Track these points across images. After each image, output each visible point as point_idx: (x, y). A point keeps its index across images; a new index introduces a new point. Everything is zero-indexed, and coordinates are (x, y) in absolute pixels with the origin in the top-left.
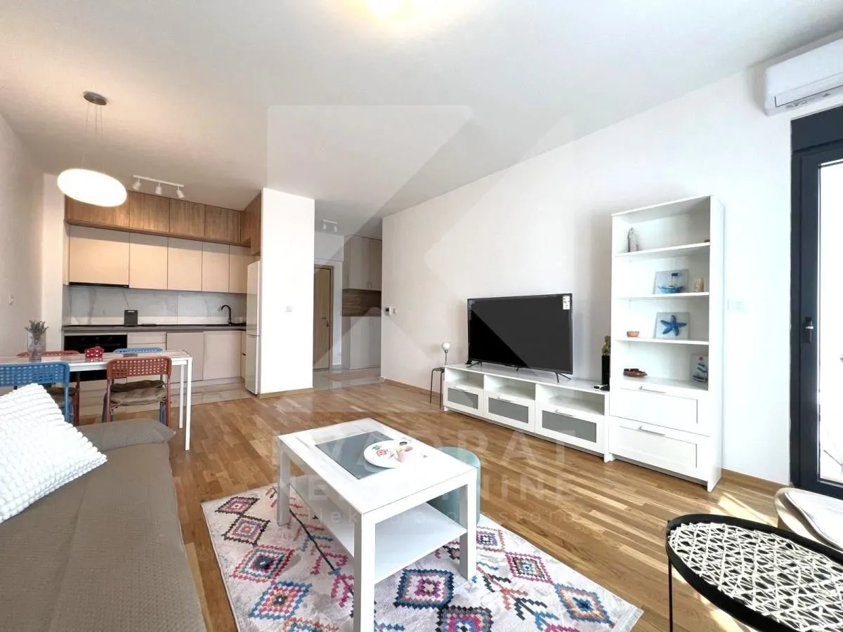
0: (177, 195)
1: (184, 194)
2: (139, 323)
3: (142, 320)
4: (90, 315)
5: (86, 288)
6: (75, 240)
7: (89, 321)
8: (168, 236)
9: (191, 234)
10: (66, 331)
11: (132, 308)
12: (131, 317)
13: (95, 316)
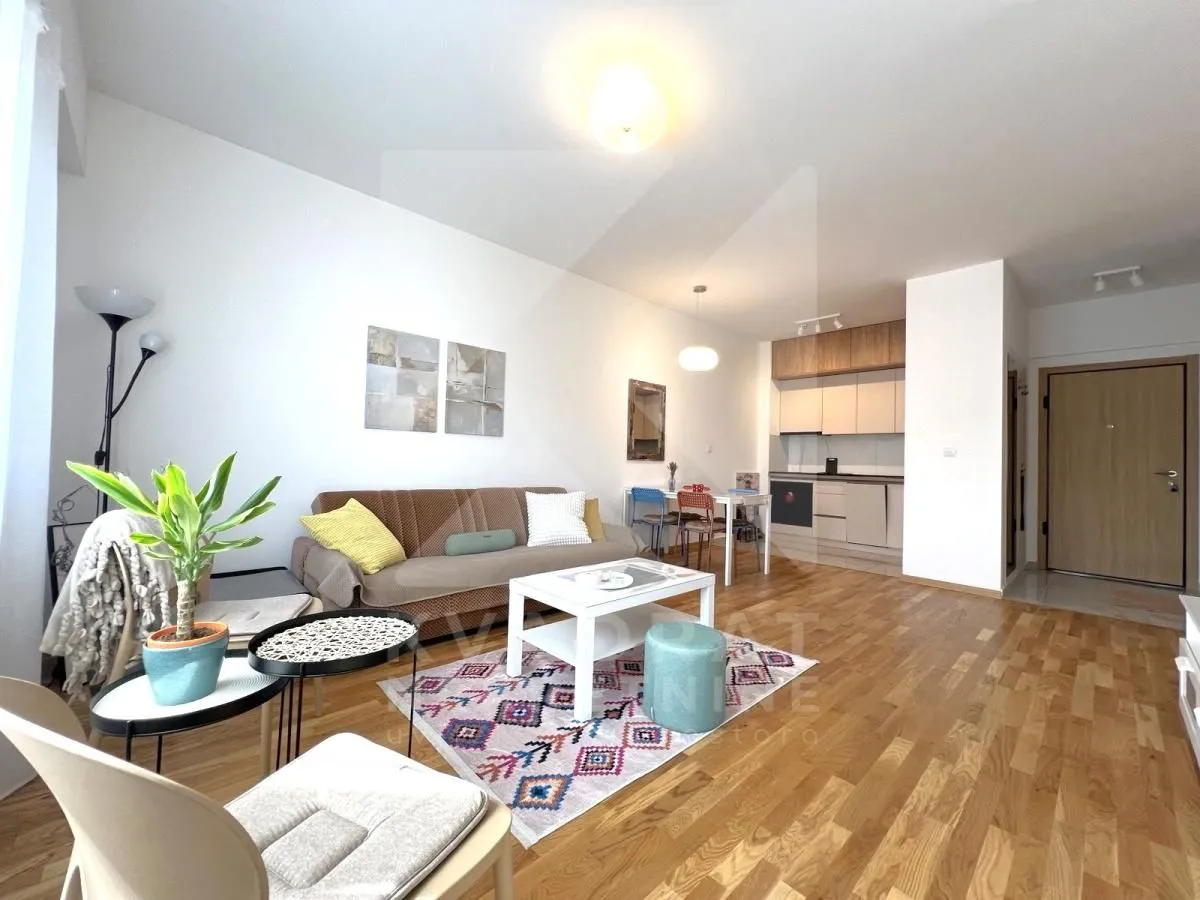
0: (834, 326)
1: (841, 323)
2: (839, 472)
3: (842, 469)
4: (801, 463)
5: (797, 438)
6: (786, 394)
7: (800, 469)
8: (857, 371)
9: (874, 363)
10: (772, 477)
11: (833, 456)
12: (832, 465)
13: (804, 464)
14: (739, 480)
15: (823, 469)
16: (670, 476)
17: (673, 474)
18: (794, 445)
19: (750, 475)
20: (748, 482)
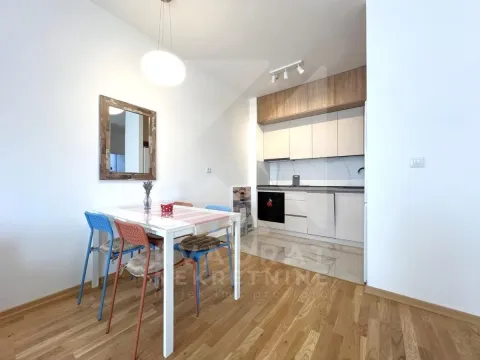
2: (301, 185)
4: (277, 179)
5: (275, 163)
7: (277, 183)
10: (259, 189)
11: (297, 174)
12: (296, 179)
13: (279, 179)
14: (235, 192)
15: (290, 183)
16: (145, 195)
17: (148, 193)
18: (273, 168)
19: (244, 189)
20: (242, 193)
